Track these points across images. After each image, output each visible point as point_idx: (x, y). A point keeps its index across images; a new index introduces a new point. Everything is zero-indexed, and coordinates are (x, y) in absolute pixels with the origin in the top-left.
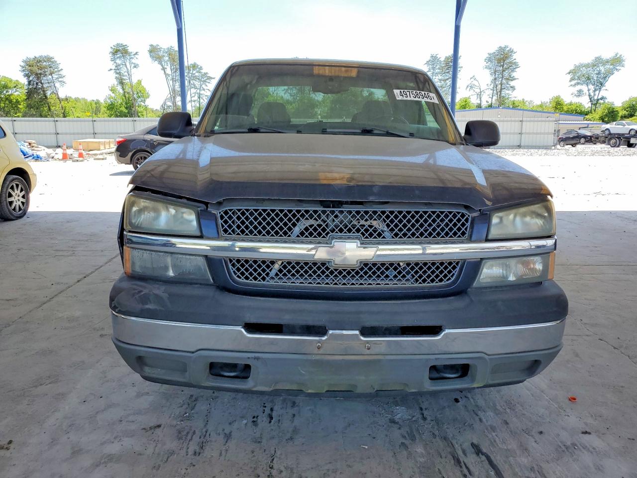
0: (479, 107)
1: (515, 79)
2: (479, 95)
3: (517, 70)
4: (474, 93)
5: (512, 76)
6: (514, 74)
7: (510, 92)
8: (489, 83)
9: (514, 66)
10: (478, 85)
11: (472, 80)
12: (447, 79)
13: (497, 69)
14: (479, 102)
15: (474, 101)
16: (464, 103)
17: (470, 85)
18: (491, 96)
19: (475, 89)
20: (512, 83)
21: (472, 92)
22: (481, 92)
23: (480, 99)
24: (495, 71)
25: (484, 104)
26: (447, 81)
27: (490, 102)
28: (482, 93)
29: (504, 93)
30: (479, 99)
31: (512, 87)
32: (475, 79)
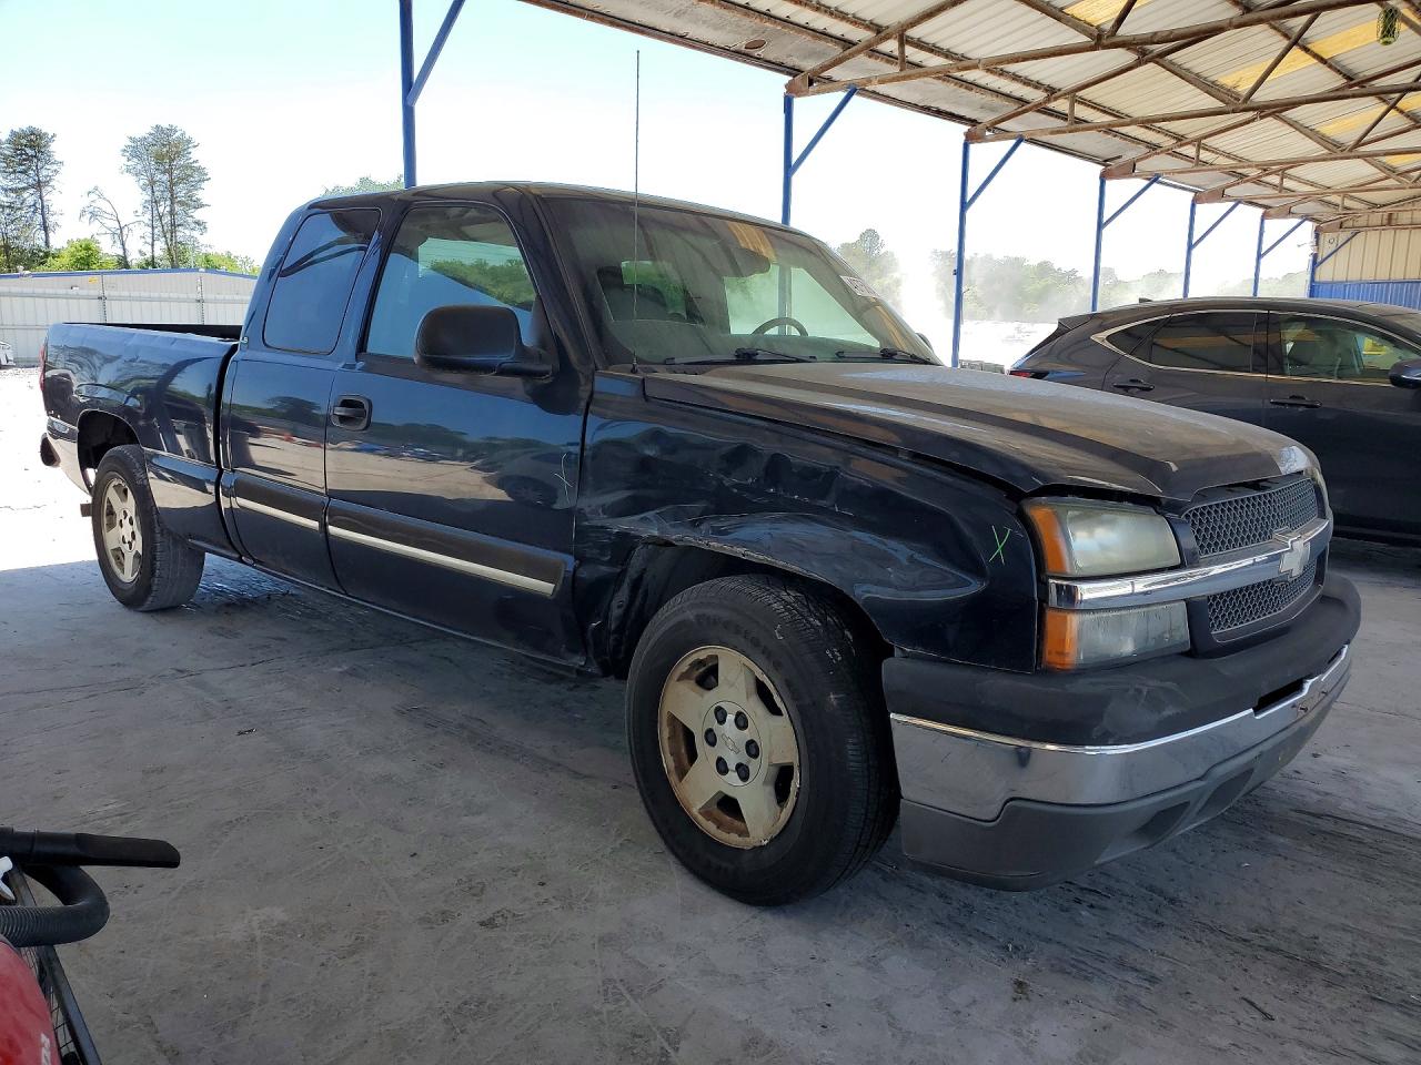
0: (123, 263)
1: (202, 206)
2: (120, 234)
3: (204, 185)
4: (104, 230)
5: (194, 198)
6: (199, 194)
7: (196, 234)
8: (141, 210)
9: (194, 175)
10: (110, 210)
11: (93, 197)
12: (24, 189)
13: (156, 178)
14: (121, 253)
15: (108, 248)
16: (83, 254)
17: (91, 209)
18: (150, 241)
19: (104, 221)
20: (198, 214)
21: (95, 227)
22: (121, 229)
23: (123, 245)
24: (152, 183)
25: (134, 258)
26: (25, 195)
27: (149, 255)
28: (125, 231)
29: (182, 234)
30: (119, 244)
31: (198, 223)
32: (100, 196)
